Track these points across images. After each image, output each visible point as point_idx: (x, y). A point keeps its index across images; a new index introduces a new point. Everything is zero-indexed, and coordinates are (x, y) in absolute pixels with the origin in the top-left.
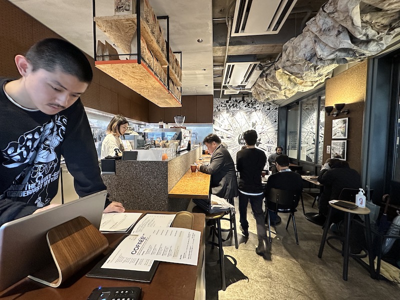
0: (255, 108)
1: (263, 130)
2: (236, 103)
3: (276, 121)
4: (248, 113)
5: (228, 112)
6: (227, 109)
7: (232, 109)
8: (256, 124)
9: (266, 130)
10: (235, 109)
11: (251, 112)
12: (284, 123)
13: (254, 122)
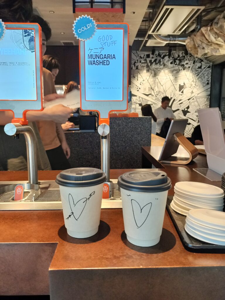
0: (183, 65)
1: (193, 95)
2: (159, 58)
3: (208, 84)
4: (175, 72)
5: (148, 71)
6: (148, 66)
7: (154, 66)
8: (184, 87)
9: (196, 95)
10: (158, 66)
11: (178, 71)
12: (217, 86)
13: (182, 84)
